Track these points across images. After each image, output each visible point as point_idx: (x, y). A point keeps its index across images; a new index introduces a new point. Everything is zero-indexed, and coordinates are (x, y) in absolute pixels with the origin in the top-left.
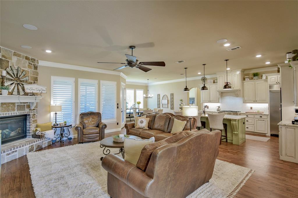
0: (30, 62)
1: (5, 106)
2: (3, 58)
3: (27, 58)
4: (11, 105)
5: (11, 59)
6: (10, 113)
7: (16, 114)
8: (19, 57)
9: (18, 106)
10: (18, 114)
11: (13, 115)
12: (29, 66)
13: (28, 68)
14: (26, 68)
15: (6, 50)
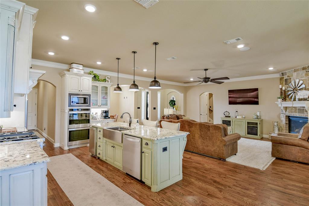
0: (307, 71)
1: (290, 109)
2: (288, 78)
3: (304, 69)
4: (294, 109)
5: (292, 76)
6: (293, 114)
7: (297, 115)
8: (298, 71)
9: (298, 109)
10: (298, 116)
11: (294, 116)
12: (306, 74)
13: (306, 76)
14: (304, 77)
15: (289, 72)
